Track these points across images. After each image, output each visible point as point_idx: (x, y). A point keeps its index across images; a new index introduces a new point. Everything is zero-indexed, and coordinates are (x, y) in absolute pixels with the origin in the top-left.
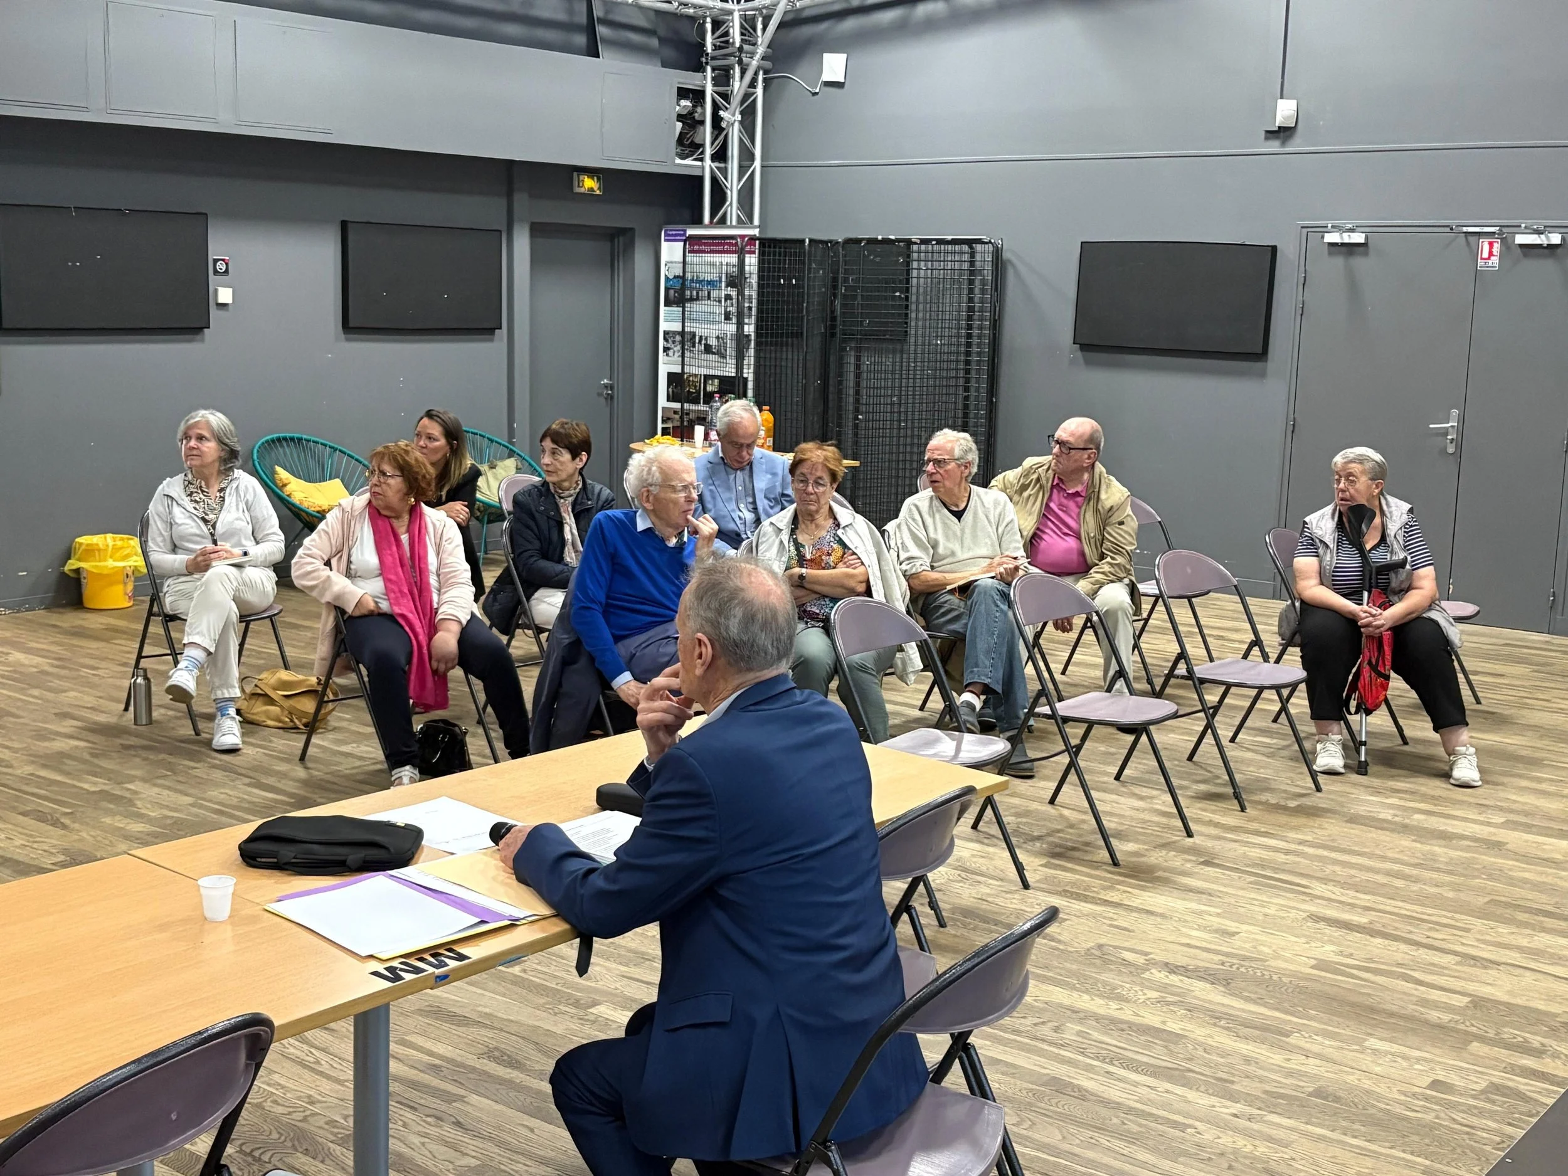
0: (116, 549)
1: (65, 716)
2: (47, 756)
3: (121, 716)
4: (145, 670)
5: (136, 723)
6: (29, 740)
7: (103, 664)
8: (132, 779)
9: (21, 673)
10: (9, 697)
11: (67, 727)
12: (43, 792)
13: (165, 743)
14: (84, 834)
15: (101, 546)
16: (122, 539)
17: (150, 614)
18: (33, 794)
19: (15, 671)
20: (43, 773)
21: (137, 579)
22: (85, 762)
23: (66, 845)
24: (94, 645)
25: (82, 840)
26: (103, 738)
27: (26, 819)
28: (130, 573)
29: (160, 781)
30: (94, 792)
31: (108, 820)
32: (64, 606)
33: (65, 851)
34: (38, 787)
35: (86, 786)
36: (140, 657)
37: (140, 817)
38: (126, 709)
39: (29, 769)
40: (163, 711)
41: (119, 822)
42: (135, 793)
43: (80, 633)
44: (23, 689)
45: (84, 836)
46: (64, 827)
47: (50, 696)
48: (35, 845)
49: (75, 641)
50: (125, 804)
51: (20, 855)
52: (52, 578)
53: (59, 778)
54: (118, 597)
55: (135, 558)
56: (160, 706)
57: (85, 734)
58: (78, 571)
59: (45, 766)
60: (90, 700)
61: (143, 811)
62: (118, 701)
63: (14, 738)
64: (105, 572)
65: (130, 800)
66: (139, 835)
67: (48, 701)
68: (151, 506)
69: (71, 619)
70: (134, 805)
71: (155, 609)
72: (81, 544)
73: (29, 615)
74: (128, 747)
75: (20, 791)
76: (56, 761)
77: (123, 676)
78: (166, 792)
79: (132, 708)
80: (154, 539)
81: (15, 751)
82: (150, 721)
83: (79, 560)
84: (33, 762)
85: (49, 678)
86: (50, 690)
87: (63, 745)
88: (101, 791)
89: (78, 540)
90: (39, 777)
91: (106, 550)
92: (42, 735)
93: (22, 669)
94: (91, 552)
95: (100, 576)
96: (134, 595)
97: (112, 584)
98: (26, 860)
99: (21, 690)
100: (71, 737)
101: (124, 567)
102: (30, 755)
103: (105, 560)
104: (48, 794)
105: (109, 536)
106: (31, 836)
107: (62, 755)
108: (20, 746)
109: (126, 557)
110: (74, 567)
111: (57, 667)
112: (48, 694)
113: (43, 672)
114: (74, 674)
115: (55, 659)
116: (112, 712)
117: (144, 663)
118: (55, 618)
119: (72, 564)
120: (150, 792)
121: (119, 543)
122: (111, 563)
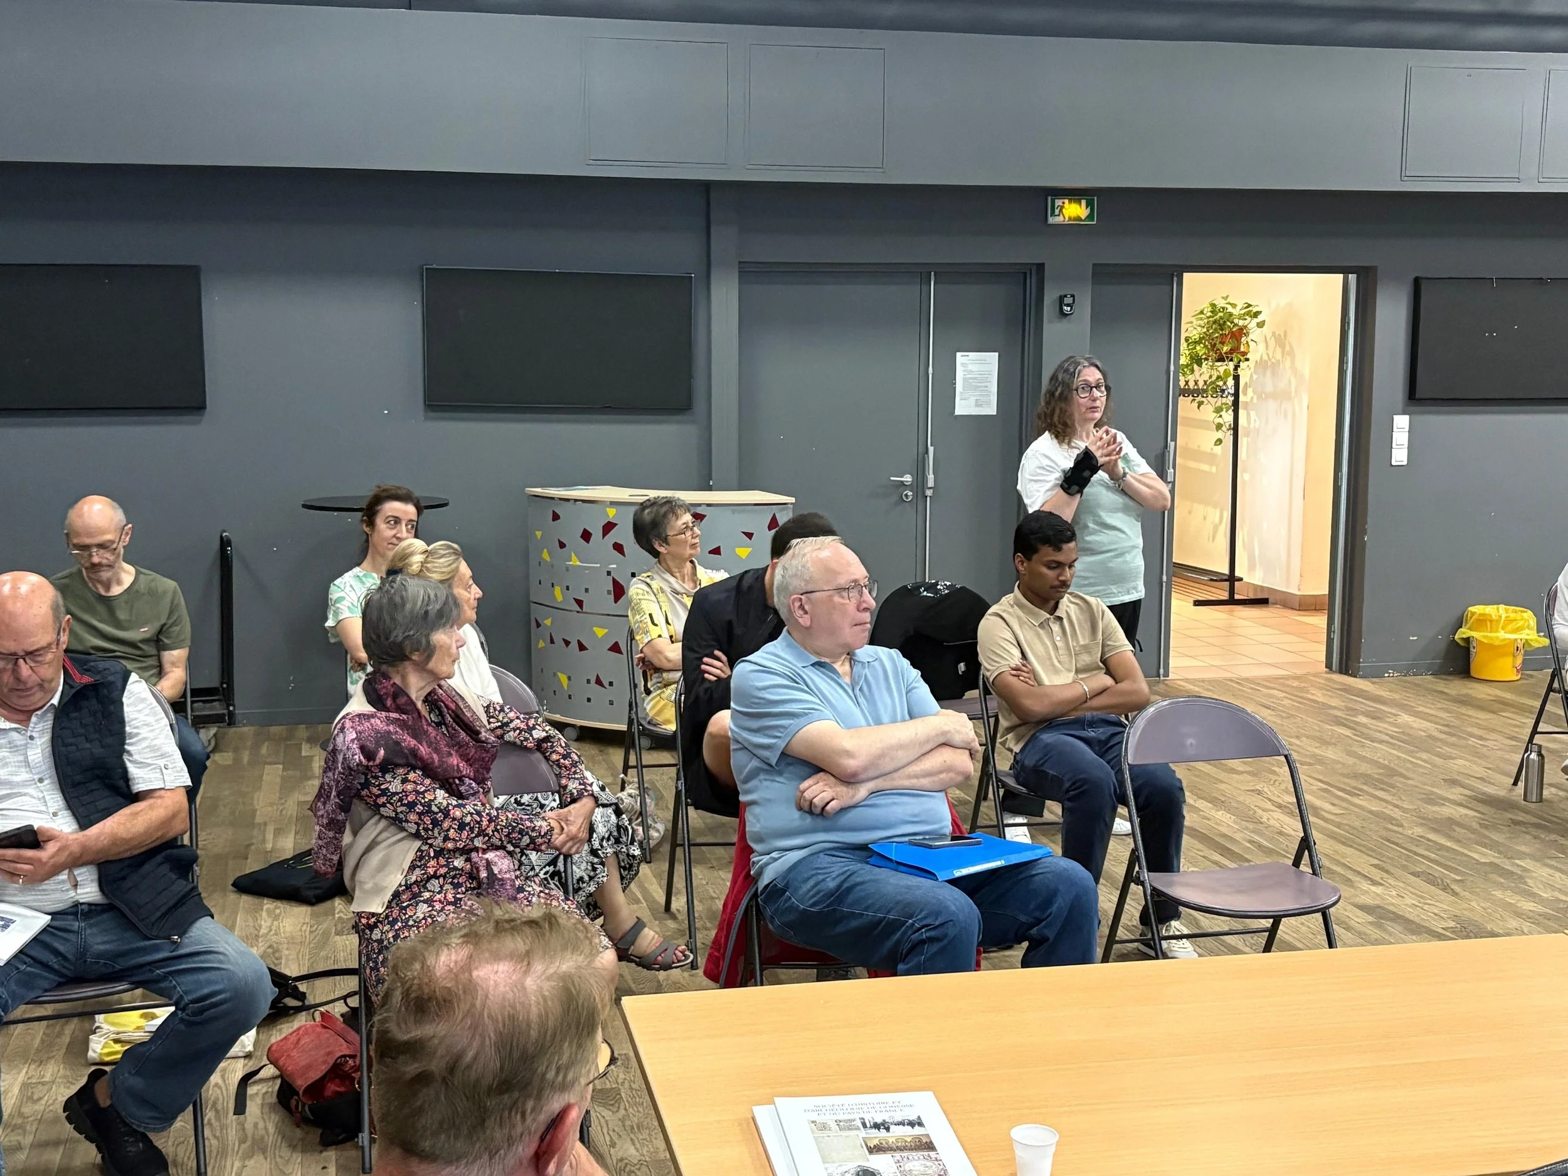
0: (1509, 621)
1: (1453, 782)
2: (1436, 820)
3: (1511, 790)
4: (1540, 747)
5: (1525, 800)
6: (1419, 802)
7: (1493, 736)
8: (1522, 856)
9: (1409, 735)
10: (1399, 757)
11: (1455, 793)
12: (1433, 856)
13: (1558, 824)
14: (1474, 904)
15: (1494, 617)
16: (1516, 612)
17: (1550, 689)
18: (1423, 856)
19: (1403, 733)
20: (1432, 836)
21: (1526, 653)
22: (1474, 831)
23: (1458, 913)
24: (1482, 715)
25: (1472, 910)
26: (1493, 810)
27: (1418, 880)
28: (1520, 646)
29: (1553, 863)
30: (1485, 863)
31: (1498, 894)
32: (1450, 674)
33: (1455, 918)
34: (1427, 850)
35: (1475, 856)
36: (1535, 732)
37: (1531, 895)
38: (1515, 783)
39: (1419, 831)
40: (1553, 790)
41: (1511, 898)
42: (1525, 870)
43: (1465, 701)
44: (1413, 752)
45: (1475, 907)
46: (1455, 894)
47: (1438, 761)
48: (1426, 907)
49: (1463, 710)
50: (1516, 880)
51: (1411, 914)
52: (1443, 646)
53: (1449, 844)
54: (1506, 669)
55: (1527, 631)
56: (1551, 785)
57: (1474, 804)
58: (1467, 640)
59: (1435, 830)
60: (1479, 771)
61: (1536, 890)
62: (1509, 776)
63: (1404, 798)
64: (1497, 643)
65: (1521, 877)
66: (1531, 914)
67: (1434, 766)
68: (1560, 578)
69: (1457, 687)
70: (1525, 883)
71: (1556, 685)
72: (1473, 614)
73: (1418, 679)
74: (1516, 823)
75: (1410, 851)
76: (1447, 826)
77: (1513, 750)
78: (1558, 875)
79: (1521, 784)
80: (1560, 612)
81: (1405, 810)
82: (1540, 799)
83: (1470, 629)
84: (1422, 824)
85: (1439, 744)
86: (1439, 755)
87: (1453, 811)
88: (1491, 864)
89: (1470, 609)
90: (1429, 840)
91: (1498, 621)
92: (1431, 800)
93: (1412, 732)
94: (1482, 622)
95: (1490, 647)
96: (1522, 669)
97: (1504, 655)
98: (1417, 920)
99: (1410, 753)
100: (1461, 805)
101: (1516, 640)
102: (1419, 817)
103: (1497, 631)
104: (1437, 858)
105: (1502, 607)
106: (1422, 897)
107: (1451, 821)
108: (1411, 807)
109: (1517, 630)
110: (1465, 636)
111: (1445, 733)
112: (1437, 759)
113: (1430, 737)
114: (1463, 742)
115: (1444, 725)
116: (1500, 786)
117: (1538, 739)
118: (1441, 685)
119: (1463, 633)
120: (1542, 872)
121: (1512, 616)
122: (1502, 634)
